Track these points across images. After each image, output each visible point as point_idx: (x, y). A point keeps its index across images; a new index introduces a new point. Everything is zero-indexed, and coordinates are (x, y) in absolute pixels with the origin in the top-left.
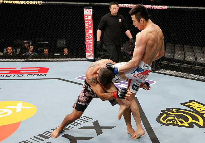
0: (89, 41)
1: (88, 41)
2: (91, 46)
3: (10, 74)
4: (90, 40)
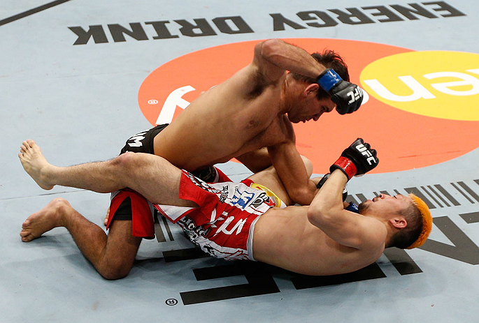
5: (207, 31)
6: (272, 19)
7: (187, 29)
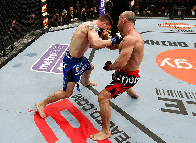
5: (176, 45)
6: (194, 44)
7: (170, 44)
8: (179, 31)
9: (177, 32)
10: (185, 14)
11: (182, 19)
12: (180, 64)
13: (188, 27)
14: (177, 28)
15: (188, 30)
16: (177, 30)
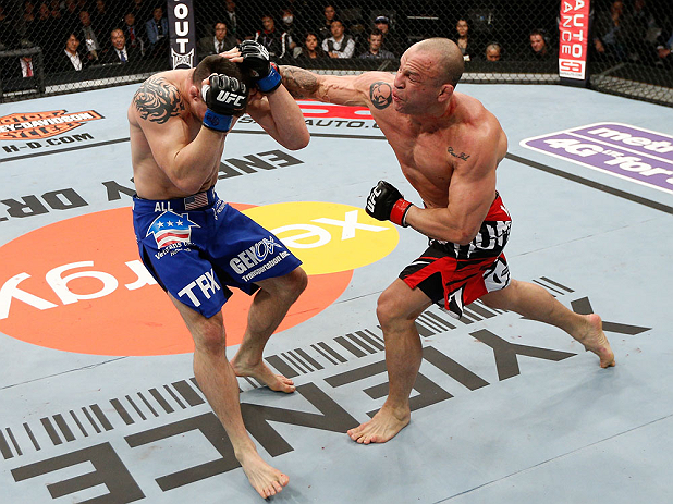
0: (572, 20)
1: (570, 18)
2: (580, 36)
3: (328, 120)
4: (576, 16)
5: (38, 209)
6: (105, 188)
7: (15, 209)
8: (39, 146)
9: (30, 151)
10: (45, 71)
11: (41, 94)
12: (73, 287)
13: (70, 124)
14: (26, 133)
15: (70, 134)
16: (29, 144)
